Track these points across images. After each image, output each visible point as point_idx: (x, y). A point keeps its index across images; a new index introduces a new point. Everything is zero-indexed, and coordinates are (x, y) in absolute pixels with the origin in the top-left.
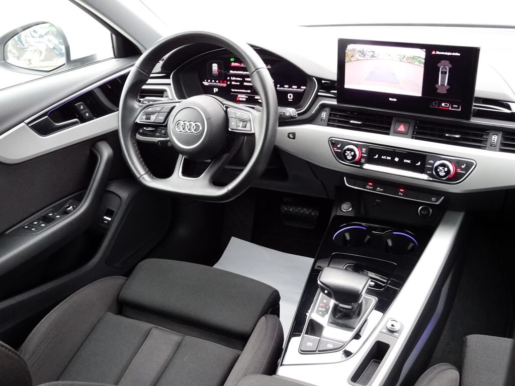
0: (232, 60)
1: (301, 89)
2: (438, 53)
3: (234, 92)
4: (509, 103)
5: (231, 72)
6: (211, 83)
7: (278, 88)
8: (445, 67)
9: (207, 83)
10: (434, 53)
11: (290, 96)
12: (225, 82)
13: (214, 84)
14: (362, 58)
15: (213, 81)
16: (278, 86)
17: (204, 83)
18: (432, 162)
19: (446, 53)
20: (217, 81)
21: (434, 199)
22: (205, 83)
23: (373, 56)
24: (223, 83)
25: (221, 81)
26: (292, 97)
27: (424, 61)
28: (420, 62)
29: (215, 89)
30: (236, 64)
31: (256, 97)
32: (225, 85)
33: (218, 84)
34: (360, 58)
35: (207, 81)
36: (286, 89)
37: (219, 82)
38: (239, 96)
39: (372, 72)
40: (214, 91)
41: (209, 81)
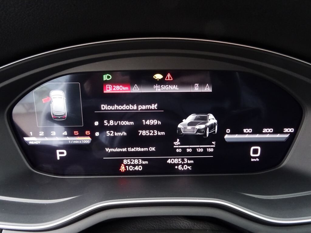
0: (107, 77)
1: (282, 132)
3: (113, 154)
5: (104, 107)
6: (47, 139)
7: (226, 136)
11: (255, 151)
12: (88, 133)
13: (58, 139)
15: (54, 133)
16: (228, 131)
17: (26, 139)
22: (32, 140)
24: (82, 134)
25: (76, 133)
26: (258, 155)
29: (58, 151)
30: (119, 89)
31: (169, 161)
32: (86, 140)
33: (68, 139)
35: (36, 135)
36: (247, 136)
37: (71, 135)
38: (125, 162)
40: (58, 156)
41: (42, 133)
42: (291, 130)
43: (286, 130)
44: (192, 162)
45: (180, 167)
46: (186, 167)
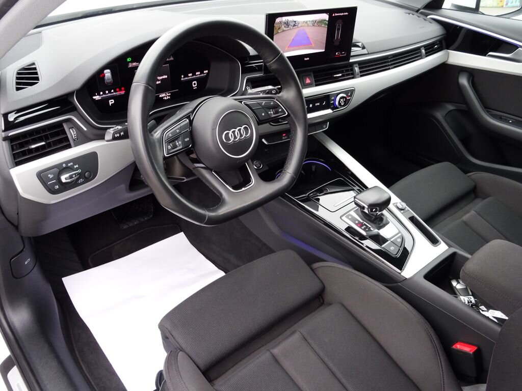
0: (129, 60)
1: (203, 73)
2: (336, 14)
4: (357, 44)
6: (104, 96)
7: (182, 79)
8: (339, 25)
9: (98, 97)
10: (334, 15)
11: (195, 84)
12: (123, 89)
13: (109, 95)
14: (287, 29)
15: (107, 92)
16: (183, 76)
17: (94, 97)
18: (333, 98)
19: (341, 14)
20: (112, 91)
21: (324, 126)
22: (97, 98)
23: (294, 25)
24: (120, 90)
25: (118, 90)
26: (196, 85)
27: (327, 23)
28: (325, 24)
29: (110, 101)
31: (160, 96)
32: (123, 93)
33: (114, 94)
34: (285, 29)
35: (99, 95)
36: (190, 78)
37: (115, 91)
39: (293, 39)
40: (110, 103)
41: (101, 93)
42: (206, 71)
43: (205, 72)
44: (170, 94)
45: (165, 98)
46: (168, 97)
